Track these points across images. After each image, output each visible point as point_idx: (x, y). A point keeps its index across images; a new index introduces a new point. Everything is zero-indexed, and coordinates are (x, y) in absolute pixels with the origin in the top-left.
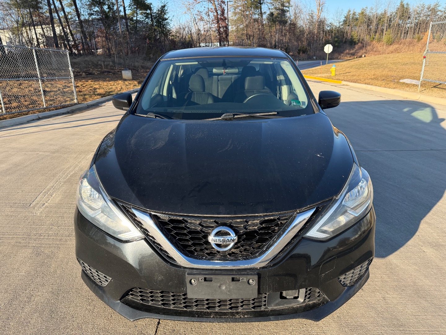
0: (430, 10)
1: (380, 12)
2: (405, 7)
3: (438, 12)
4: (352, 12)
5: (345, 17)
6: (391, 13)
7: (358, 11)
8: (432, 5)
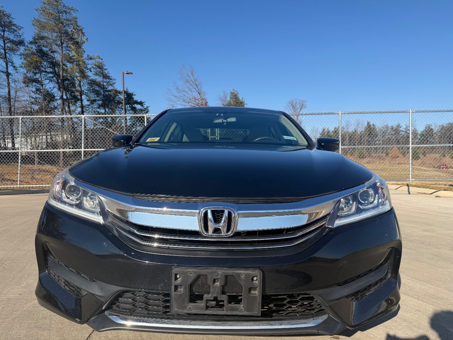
0: (393, 130)
1: (351, 130)
2: (372, 126)
3: (401, 132)
4: (326, 130)
5: (321, 134)
6: (361, 132)
7: (332, 129)
8: (394, 127)
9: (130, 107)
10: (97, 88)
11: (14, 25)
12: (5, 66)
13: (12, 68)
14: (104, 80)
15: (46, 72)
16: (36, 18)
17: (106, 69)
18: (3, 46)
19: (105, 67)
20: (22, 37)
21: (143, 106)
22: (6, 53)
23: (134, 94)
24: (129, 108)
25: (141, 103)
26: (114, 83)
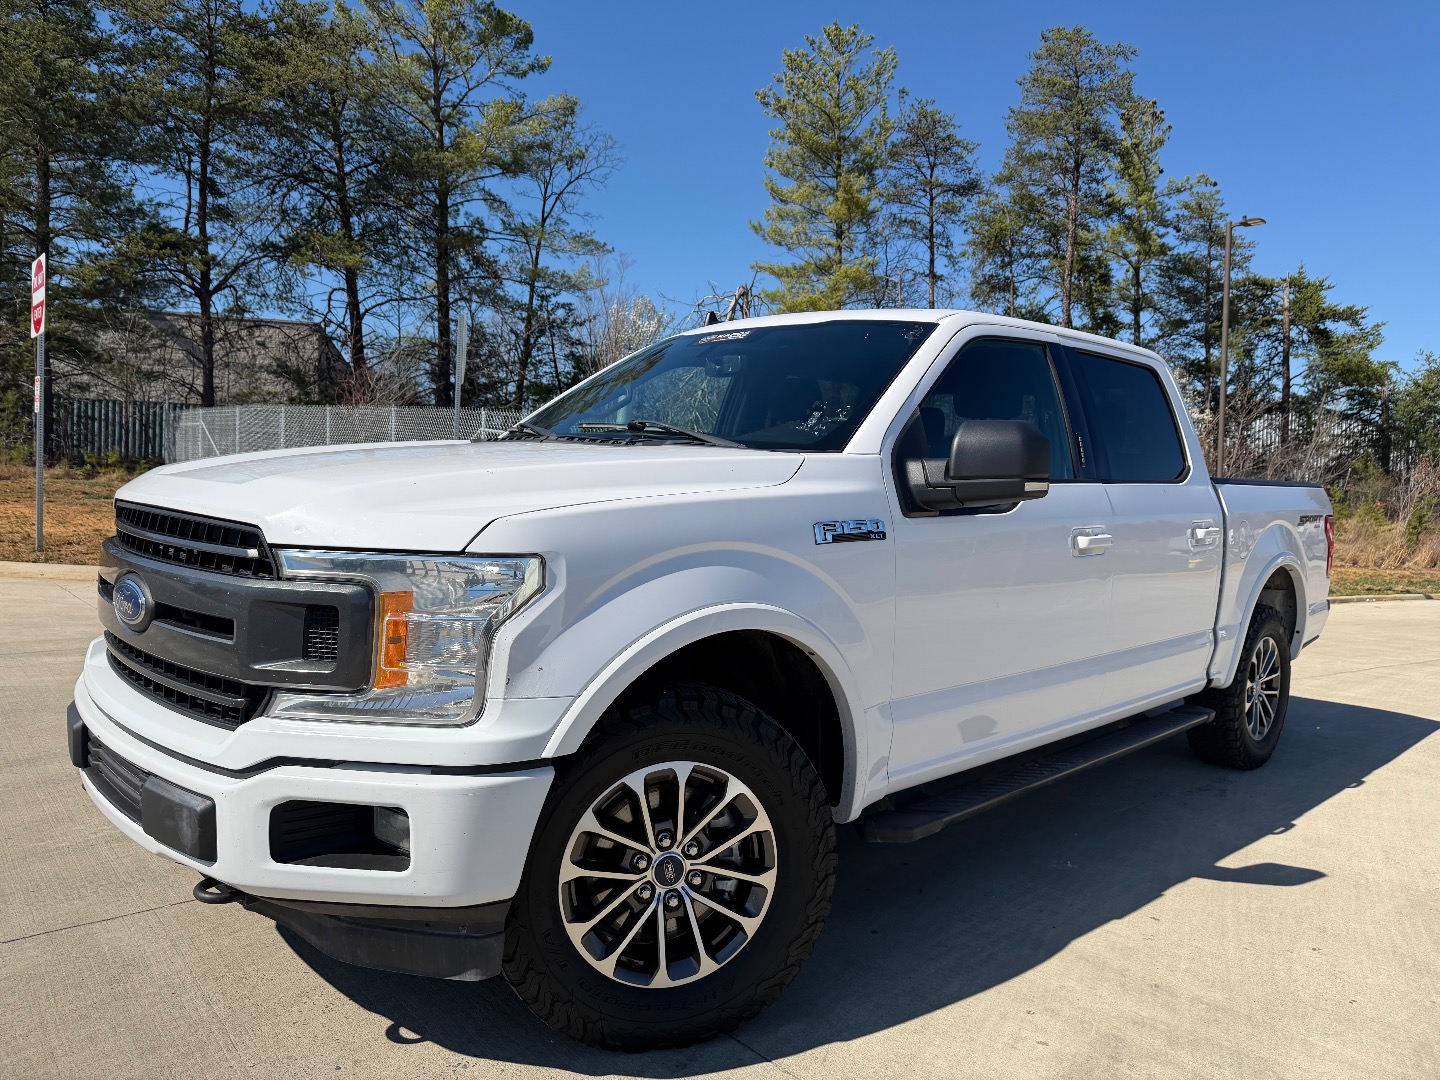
9: (1309, 331)
10: (1187, 283)
11: (958, 144)
12: (927, 257)
13: (945, 261)
14: (1213, 252)
15: (1030, 255)
16: (1016, 109)
17: (1222, 216)
18: (928, 204)
19: (1220, 210)
20: (974, 171)
21: (1356, 323)
22: (932, 222)
23: (1326, 284)
24: (1305, 337)
25: (1351, 316)
26: (1247, 259)
